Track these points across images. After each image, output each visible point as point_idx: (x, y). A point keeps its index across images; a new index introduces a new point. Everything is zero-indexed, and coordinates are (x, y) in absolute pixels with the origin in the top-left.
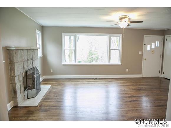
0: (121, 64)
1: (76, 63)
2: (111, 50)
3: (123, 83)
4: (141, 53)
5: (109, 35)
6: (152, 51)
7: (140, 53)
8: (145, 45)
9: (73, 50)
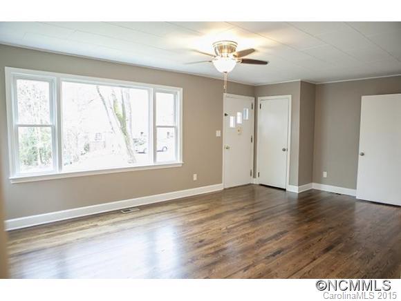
0: (182, 162)
1: (63, 172)
2: (158, 129)
3: (203, 211)
4: (220, 135)
5: (152, 87)
6: (239, 129)
7: (218, 134)
8: (226, 115)
9: (49, 129)
